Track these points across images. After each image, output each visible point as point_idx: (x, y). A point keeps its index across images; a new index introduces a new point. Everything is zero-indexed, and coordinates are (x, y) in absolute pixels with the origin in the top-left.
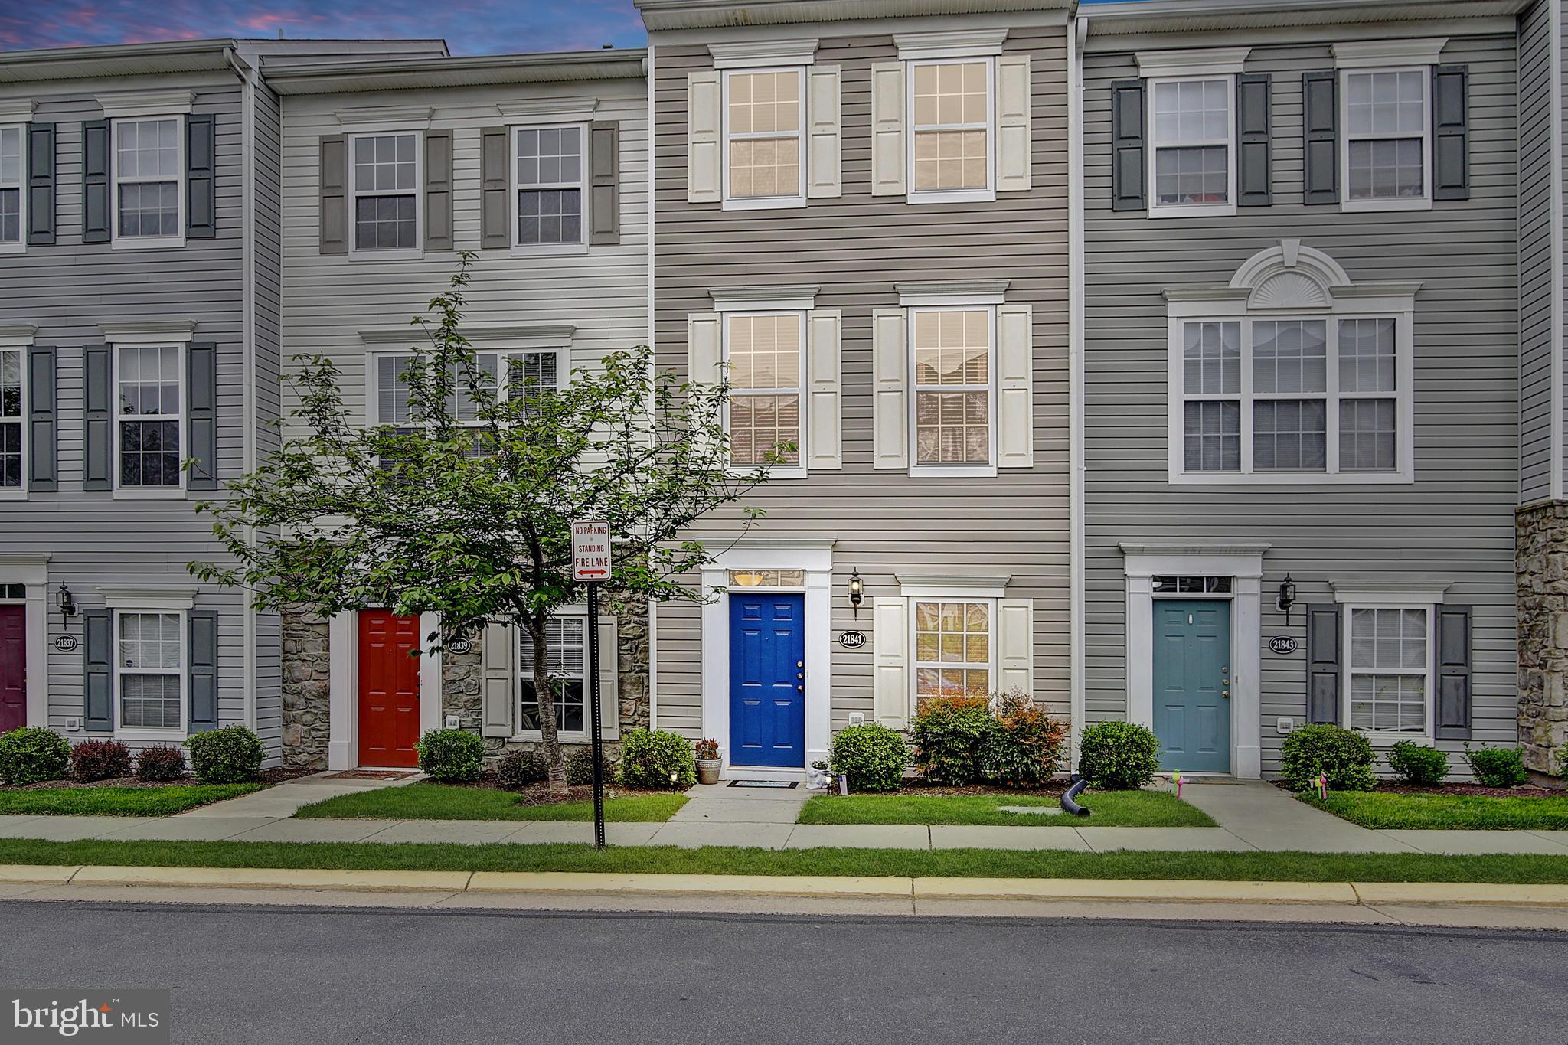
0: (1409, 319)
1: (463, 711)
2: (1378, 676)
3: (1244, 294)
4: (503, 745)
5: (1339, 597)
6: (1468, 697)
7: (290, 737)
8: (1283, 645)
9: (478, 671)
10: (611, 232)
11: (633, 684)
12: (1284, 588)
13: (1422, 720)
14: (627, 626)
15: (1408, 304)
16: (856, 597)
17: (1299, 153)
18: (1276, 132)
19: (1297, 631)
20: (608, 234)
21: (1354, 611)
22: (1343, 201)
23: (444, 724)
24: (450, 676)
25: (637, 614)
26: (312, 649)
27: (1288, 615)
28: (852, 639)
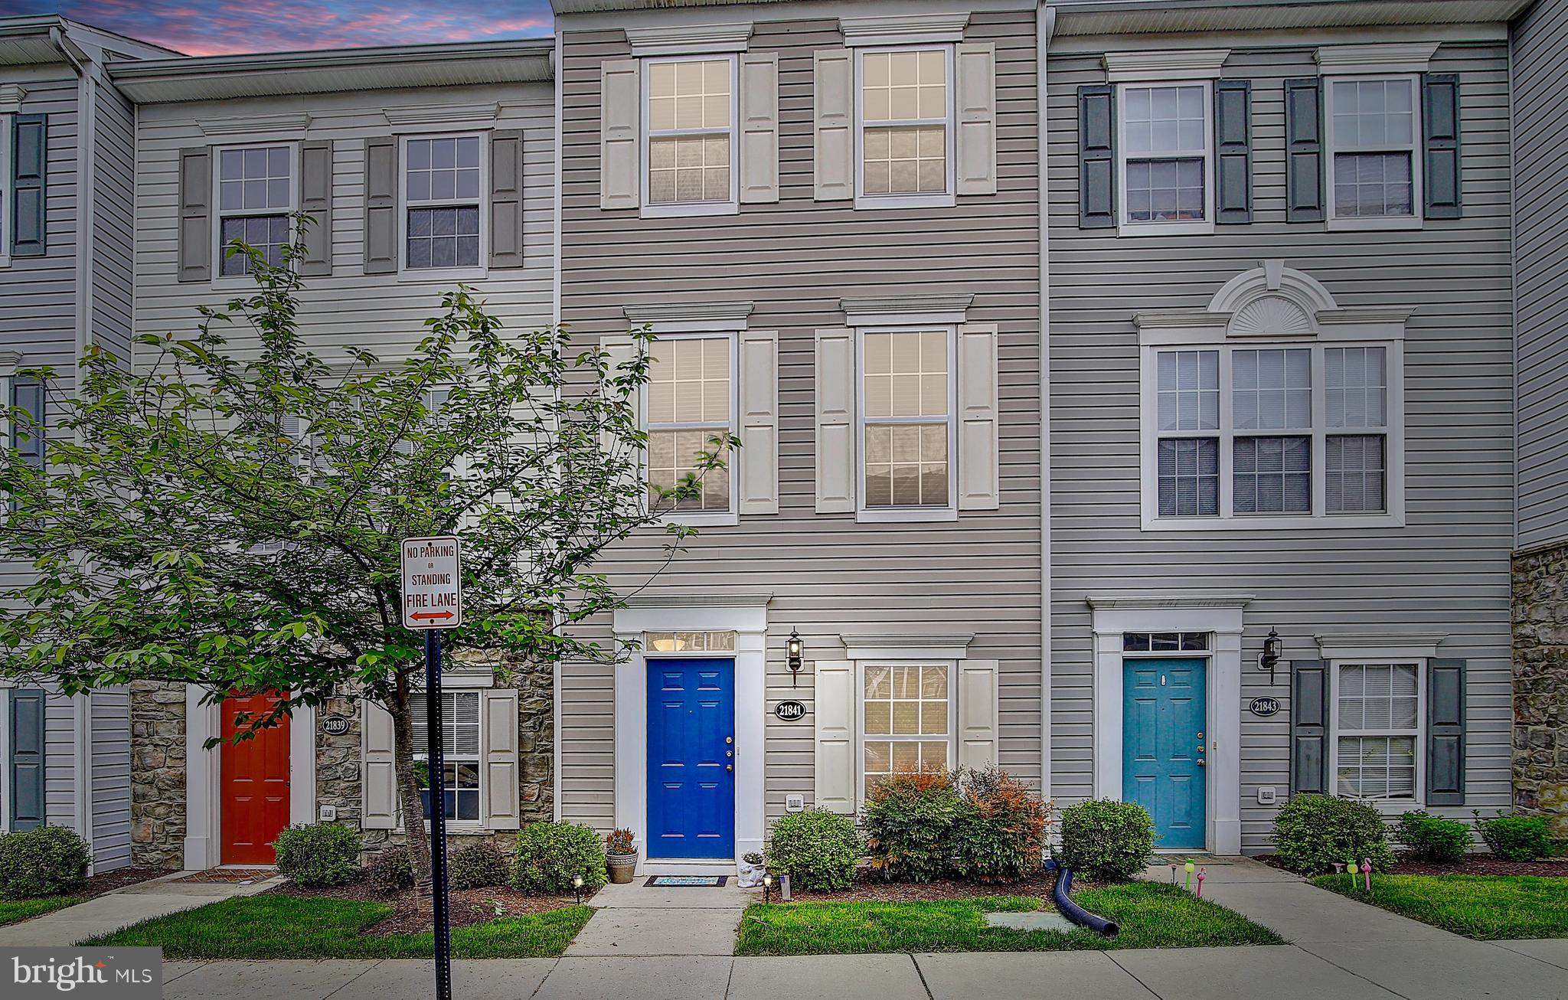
0: (1399, 346)
1: (339, 800)
2: (1366, 738)
3: (1223, 320)
4: (387, 837)
5: (1325, 653)
6: (1461, 759)
7: (142, 832)
8: (1265, 706)
9: (358, 754)
10: (514, 254)
11: (536, 765)
12: (1268, 643)
13: (1411, 785)
14: (530, 700)
15: (1398, 331)
16: (795, 661)
17: (1280, 167)
18: (1256, 144)
19: (1280, 692)
20: (510, 257)
21: (1343, 668)
22: (1328, 219)
23: (318, 815)
24: (325, 760)
25: (541, 686)
26: (166, 731)
27: (1272, 673)
28: (791, 710)
